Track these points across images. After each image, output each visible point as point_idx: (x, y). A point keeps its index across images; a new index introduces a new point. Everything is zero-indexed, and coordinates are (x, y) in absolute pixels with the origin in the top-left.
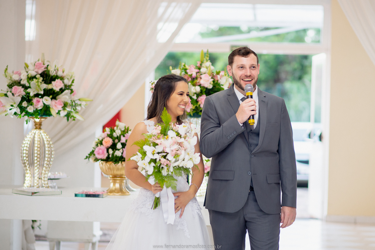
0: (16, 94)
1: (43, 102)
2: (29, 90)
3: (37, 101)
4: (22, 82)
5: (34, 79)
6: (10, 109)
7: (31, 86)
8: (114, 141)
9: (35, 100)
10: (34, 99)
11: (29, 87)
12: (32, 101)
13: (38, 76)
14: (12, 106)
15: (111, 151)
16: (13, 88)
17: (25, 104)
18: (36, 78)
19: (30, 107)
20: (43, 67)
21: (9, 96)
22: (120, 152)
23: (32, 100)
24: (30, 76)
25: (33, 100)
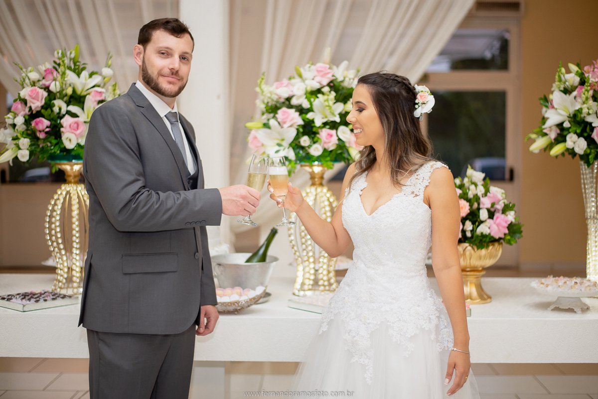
0: (285, 123)
1: (337, 136)
2: (310, 116)
3: (329, 134)
4: (294, 102)
5: (319, 95)
6: (277, 152)
7: (315, 108)
8: (471, 206)
9: (324, 133)
10: (322, 131)
11: (310, 110)
12: (318, 136)
13: (326, 89)
14: (279, 145)
15: (469, 226)
16: (280, 112)
17: (305, 141)
18: (323, 94)
19: (316, 145)
20: (328, 73)
21: (272, 128)
22: (486, 226)
23: (318, 133)
24: (309, 89)
25: (321, 133)
